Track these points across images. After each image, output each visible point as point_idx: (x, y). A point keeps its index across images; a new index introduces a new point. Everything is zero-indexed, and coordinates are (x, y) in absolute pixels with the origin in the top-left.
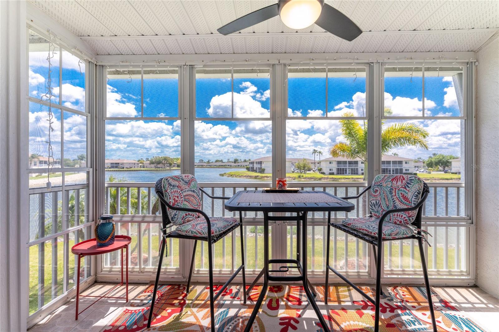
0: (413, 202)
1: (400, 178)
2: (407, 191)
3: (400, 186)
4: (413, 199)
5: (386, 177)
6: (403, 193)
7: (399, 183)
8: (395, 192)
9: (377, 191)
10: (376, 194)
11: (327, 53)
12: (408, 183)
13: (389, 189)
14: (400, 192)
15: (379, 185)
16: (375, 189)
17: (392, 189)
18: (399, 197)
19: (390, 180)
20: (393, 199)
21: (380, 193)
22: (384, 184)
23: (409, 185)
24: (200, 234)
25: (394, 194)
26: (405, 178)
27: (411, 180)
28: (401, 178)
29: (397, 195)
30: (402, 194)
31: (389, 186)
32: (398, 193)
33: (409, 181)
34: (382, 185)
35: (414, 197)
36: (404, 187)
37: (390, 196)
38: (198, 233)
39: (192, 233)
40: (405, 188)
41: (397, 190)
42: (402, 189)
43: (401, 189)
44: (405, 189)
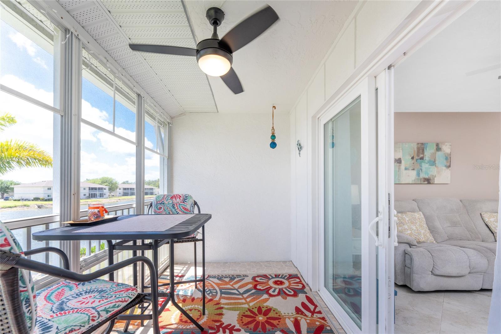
0: (192, 211)
1: (177, 196)
2: (186, 205)
3: (180, 202)
4: (191, 209)
5: (166, 197)
6: (183, 206)
7: (178, 200)
8: (177, 206)
9: (161, 208)
10: (160, 211)
12: (185, 199)
13: (171, 205)
14: (181, 206)
15: (161, 203)
16: (158, 207)
17: (174, 205)
18: (181, 209)
19: (170, 198)
20: (177, 212)
21: (164, 209)
22: (166, 202)
23: (186, 200)
25: (176, 208)
26: (181, 196)
27: (186, 197)
28: (178, 196)
29: (179, 208)
30: (182, 207)
31: (171, 203)
32: (180, 207)
33: (185, 198)
34: (164, 203)
35: (192, 208)
36: (182, 202)
37: (173, 210)
40: (184, 202)
41: (178, 205)
42: (182, 203)
43: (181, 203)
44: (184, 204)
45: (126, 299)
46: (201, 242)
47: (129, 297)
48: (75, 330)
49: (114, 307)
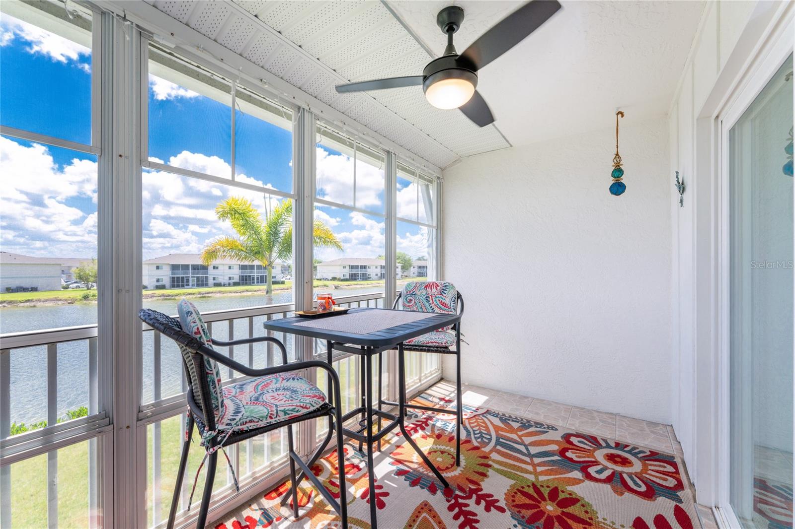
0: (452, 307)
1: (433, 284)
2: (444, 298)
3: (436, 293)
4: (452, 305)
5: (418, 285)
6: (441, 299)
7: (434, 290)
8: (432, 299)
9: (411, 301)
10: (411, 305)
11: (357, 121)
12: (443, 289)
13: (425, 297)
14: (437, 299)
15: (412, 294)
16: (408, 299)
17: (428, 297)
18: (438, 304)
19: (423, 287)
20: (431, 307)
21: (415, 302)
22: (418, 293)
23: (445, 292)
24: (306, 408)
25: (431, 301)
26: (439, 285)
27: (445, 286)
28: (435, 284)
29: (435, 303)
30: (439, 301)
31: (424, 294)
32: (436, 301)
33: (443, 288)
34: (415, 294)
35: (452, 303)
36: (440, 293)
37: (427, 304)
38: (300, 409)
39: (286, 413)
40: (442, 294)
41: (433, 297)
42: (439, 296)
43: (437, 296)
44: (441, 296)
45: (308, 406)
46: (455, 356)
47: (311, 405)
48: (254, 421)
49: (293, 410)
